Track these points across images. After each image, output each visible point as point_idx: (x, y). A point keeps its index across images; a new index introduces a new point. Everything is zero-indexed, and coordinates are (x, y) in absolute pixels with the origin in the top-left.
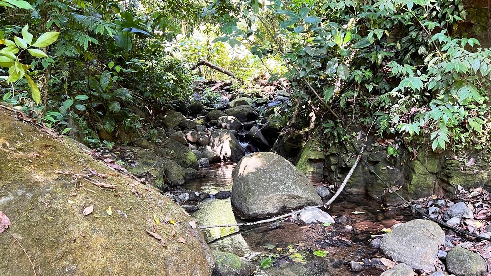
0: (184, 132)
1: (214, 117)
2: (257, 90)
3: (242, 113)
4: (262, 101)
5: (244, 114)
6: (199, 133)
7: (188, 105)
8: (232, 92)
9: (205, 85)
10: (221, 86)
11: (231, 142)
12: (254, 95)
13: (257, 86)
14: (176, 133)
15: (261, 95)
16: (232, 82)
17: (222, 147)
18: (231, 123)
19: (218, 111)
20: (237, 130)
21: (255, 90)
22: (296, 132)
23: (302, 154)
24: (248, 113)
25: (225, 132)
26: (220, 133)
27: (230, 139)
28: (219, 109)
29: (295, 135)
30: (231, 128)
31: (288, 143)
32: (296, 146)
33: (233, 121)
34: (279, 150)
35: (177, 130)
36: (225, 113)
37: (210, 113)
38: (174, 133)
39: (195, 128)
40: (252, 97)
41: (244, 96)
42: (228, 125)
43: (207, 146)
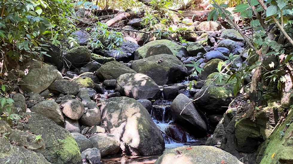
0: (58, 100)
1: (110, 74)
2: (188, 28)
3: (159, 69)
4: (195, 48)
5: (164, 70)
6: (84, 103)
7: (65, 52)
8: (143, 30)
9: (97, 18)
10: (124, 19)
11: (140, 121)
12: (182, 35)
13: (187, 20)
14: (45, 102)
15: (194, 36)
16: (143, 13)
17: (124, 129)
18: (140, 86)
19: (118, 63)
20: (150, 99)
21: (184, 27)
22: (258, 108)
23: (267, 150)
24: (171, 69)
25: (129, 103)
26: (120, 105)
27: (139, 115)
28: (119, 59)
29: (256, 114)
30: (141, 94)
31: (242, 128)
32: (257, 134)
33: (143, 83)
34: (226, 140)
35: (46, 97)
36: (131, 67)
37: (103, 66)
38: (41, 103)
39: (77, 94)
40: (179, 41)
41: (163, 38)
42: (136, 90)
43: (98, 127)
